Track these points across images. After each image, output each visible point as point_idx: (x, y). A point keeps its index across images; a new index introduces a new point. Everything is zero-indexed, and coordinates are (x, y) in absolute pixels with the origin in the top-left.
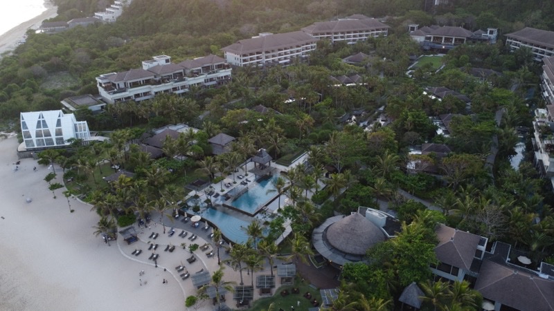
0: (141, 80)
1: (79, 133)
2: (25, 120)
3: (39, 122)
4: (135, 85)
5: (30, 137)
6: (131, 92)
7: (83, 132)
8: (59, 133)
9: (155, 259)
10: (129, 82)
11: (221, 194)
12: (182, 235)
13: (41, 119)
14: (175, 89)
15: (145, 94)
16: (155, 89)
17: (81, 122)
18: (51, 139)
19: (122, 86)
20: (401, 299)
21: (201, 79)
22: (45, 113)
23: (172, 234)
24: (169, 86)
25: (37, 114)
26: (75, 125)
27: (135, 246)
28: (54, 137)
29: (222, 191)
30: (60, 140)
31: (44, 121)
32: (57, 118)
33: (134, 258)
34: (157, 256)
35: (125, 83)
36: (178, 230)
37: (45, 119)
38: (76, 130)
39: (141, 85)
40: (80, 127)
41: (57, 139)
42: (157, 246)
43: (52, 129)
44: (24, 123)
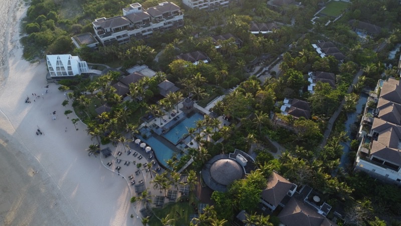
0: (121, 26)
1: (81, 68)
2: (50, 60)
3: (57, 61)
4: (117, 30)
5: (53, 70)
6: (114, 36)
7: (84, 68)
8: (70, 68)
9: (119, 169)
10: (113, 28)
11: (161, 126)
12: (135, 155)
13: (59, 60)
14: (144, 32)
15: (124, 36)
16: (130, 33)
17: (83, 62)
18: (65, 72)
19: (109, 30)
20: (237, 217)
21: (161, 24)
22: (61, 56)
23: (129, 153)
24: (139, 30)
25: (56, 56)
26: (79, 64)
27: (109, 160)
28: (67, 71)
29: (162, 124)
30: (71, 73)
31: (60, 61)
32: (68, 59)
33: (107, 167)
34: (120, 168)
35: (111, 29)
36: (133, 150)
37: (61, 59)
38: (80, 66)
39: (121, 30)
40: (82, 65)
41: (69, 72)
42: (120, 161)
43: (66, 66)
44: (49, 62)
